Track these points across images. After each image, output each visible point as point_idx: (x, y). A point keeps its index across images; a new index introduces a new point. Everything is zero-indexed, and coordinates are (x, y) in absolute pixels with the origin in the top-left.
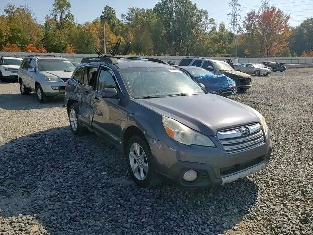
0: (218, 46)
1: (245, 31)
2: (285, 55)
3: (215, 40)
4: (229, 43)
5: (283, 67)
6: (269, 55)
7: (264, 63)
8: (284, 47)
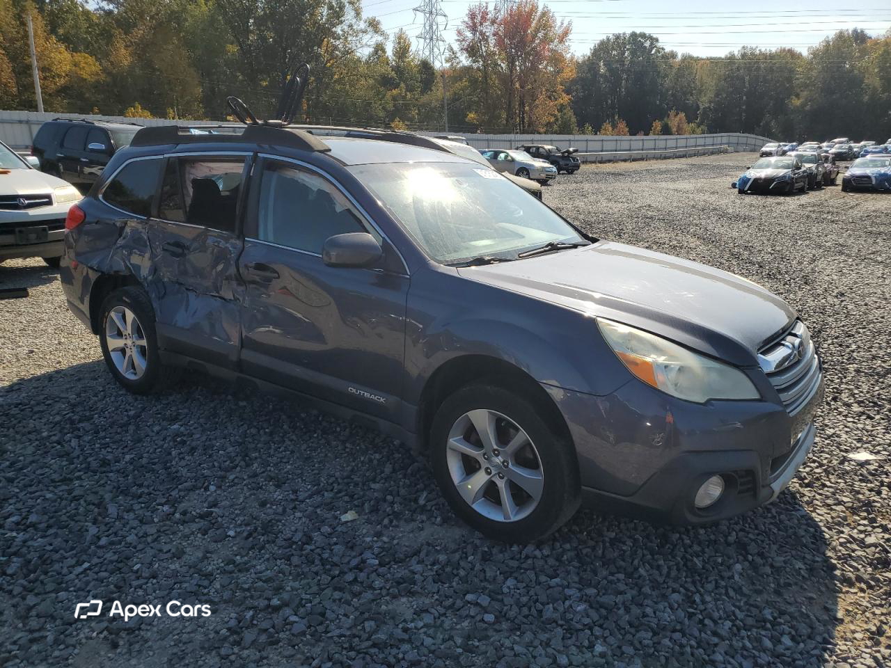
0: (394, 99)
1: (464, 60)
2: (565, 129)
3: (386, 82)
4: (422, 93)
5: (574, 159)
6: (529, 128)
7: (527, 150)
8: (561, 108)
